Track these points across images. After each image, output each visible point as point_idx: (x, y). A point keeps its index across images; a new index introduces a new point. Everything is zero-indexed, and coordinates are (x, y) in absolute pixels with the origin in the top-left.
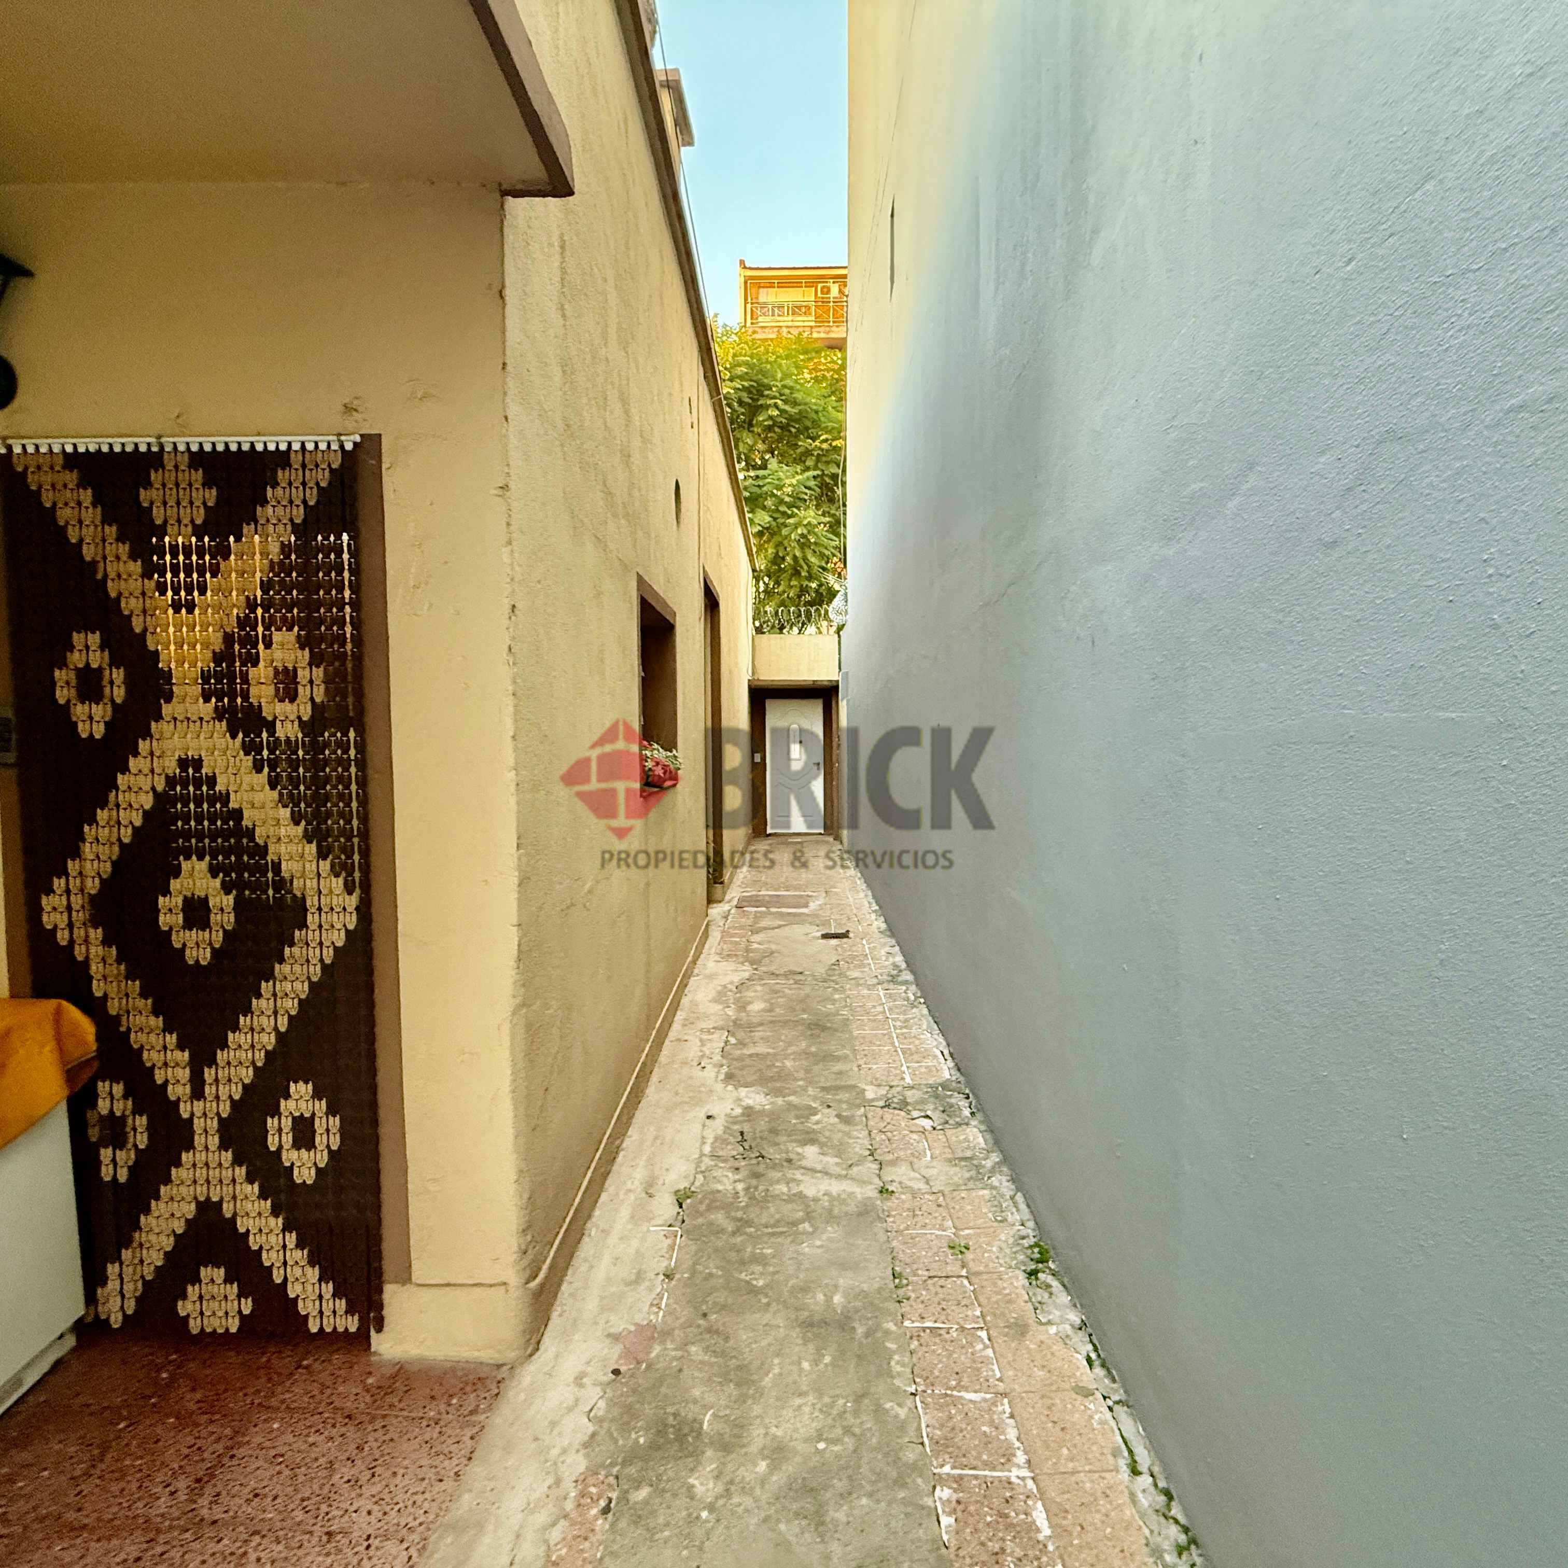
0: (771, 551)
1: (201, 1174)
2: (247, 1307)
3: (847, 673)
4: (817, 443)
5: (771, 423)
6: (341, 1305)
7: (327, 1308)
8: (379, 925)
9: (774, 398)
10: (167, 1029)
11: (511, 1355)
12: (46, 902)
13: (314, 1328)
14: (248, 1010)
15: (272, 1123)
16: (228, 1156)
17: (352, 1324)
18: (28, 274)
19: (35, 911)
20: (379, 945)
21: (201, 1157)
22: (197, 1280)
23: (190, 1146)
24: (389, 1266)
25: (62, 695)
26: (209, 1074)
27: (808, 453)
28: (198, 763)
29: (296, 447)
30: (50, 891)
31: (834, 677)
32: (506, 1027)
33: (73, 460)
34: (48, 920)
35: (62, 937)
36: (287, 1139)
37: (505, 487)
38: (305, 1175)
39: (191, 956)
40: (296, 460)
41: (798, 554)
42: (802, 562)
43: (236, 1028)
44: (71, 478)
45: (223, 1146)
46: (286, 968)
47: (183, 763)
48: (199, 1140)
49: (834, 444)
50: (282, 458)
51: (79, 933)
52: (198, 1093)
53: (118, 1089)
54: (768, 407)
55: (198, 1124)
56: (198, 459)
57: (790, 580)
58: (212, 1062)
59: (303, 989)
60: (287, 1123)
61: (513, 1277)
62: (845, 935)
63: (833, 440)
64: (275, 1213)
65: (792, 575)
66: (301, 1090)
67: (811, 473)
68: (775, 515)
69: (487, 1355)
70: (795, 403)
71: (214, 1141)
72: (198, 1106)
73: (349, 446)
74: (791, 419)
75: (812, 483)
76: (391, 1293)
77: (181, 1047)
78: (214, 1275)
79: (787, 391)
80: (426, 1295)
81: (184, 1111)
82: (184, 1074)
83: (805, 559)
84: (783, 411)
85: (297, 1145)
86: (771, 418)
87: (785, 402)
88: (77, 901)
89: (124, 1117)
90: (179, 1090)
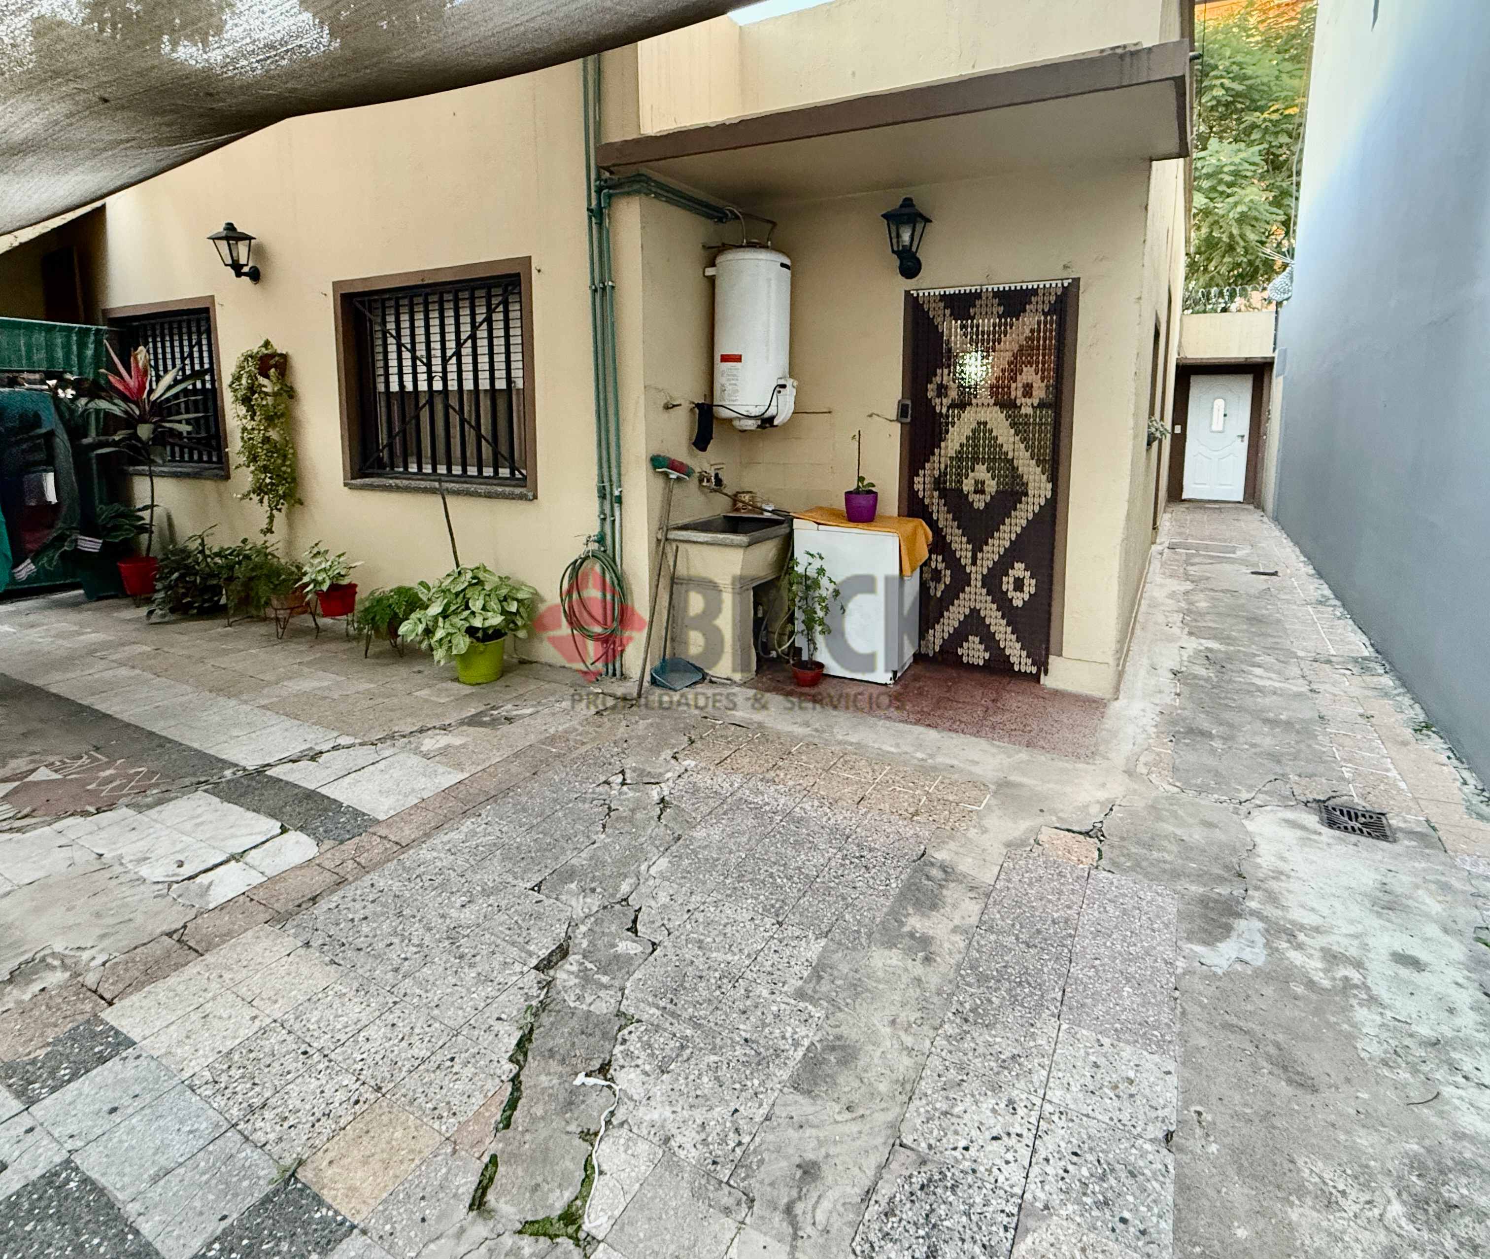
0: (1204, 230)
1: (973, 597)
2: (987, 655)
3: (1285, 351)
4: (1266, 115)
5: (1214, 103)
6: (1030, 661)
7: (1023, 661)
8: (1060, 497)
9: (1222, 77)
10: (963, 535)
11: (1108, 696)
12: (916, 479)
13: (1016, 668)
14: (998, 530)
15: (1005, 579)
16: (984, 591)
17: (1034, 670)
18: (930, 221)
19: (911, 483)
20: (1060, 506)
21: (973, 590)
22: (967, 641)
23: (969, 585)
24: (1053, 648)
25: (930, 395)
26: (979, 555)
27: (1254, 126)
28: (985, 423)
29: (1041, 286)
30: (918, 475)
31: (1269, 354)
32: (1118, 547)
33: (943, 297)
34: (916, 487)
35: (921, 495)
36: (1011, 587)
37: (1140, 298)
38: (1018, 603)
39: (976, 506)
40: (1040, 293)
41: (1235, 232)
42: (1238, 239)
43: (992, 537)
44: (942, 305)
45: (983, 586)
46: (1018, 513)
47: (979, 423)
48: (973, 583)
49: (1287, 112)
50: (1035, 292)
51: (927, 493)
52: (974, 563)
53: (940, 558)
54: (1212, 87)
55: (973, 576)
56: (997, 294)
57: (1224, 257)
58: (981, 551)
59: (1024, 523)
60: (1011, 580)
61: (1111, 661)
62: (1275, 574)
63: (1285, 109)
64: (1003, 617)
65: (1226, 252)
66: (1019, 566)
67: (1257, 148)
68: (1211, 195)
69: (1096, 694)
70: (1245, 78)
71: (979, 584)
72: (974, 569)
73: (1066, 285)
74: (1237, 95)
75: (1257, 159)
76: (1052, 659)
77: (968, 542)
78: (974, 639)
79: (1235, 68)
80: (1069, 663)
81: (968, 570)
82: (970, 554)
83: (1242, 236)
84: (1227, 89)
85: (1015, 590)
86: (1214, 98)
87: (1233, 79)
88: (927, 480)
89: (940, 571)
90: (966, 561)
